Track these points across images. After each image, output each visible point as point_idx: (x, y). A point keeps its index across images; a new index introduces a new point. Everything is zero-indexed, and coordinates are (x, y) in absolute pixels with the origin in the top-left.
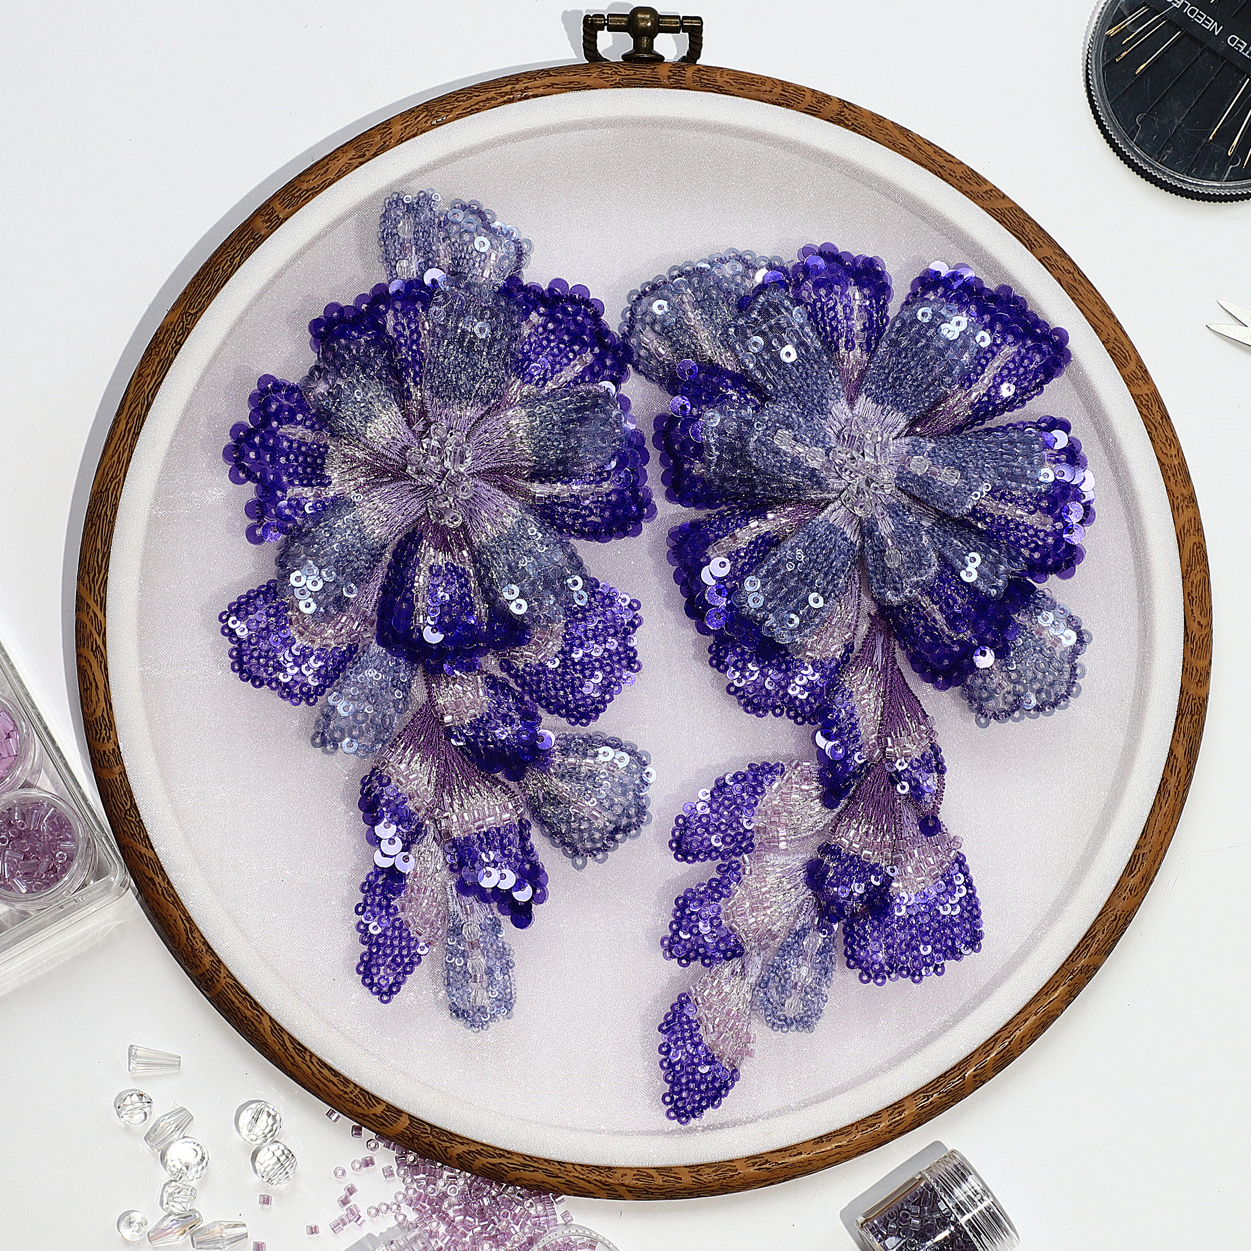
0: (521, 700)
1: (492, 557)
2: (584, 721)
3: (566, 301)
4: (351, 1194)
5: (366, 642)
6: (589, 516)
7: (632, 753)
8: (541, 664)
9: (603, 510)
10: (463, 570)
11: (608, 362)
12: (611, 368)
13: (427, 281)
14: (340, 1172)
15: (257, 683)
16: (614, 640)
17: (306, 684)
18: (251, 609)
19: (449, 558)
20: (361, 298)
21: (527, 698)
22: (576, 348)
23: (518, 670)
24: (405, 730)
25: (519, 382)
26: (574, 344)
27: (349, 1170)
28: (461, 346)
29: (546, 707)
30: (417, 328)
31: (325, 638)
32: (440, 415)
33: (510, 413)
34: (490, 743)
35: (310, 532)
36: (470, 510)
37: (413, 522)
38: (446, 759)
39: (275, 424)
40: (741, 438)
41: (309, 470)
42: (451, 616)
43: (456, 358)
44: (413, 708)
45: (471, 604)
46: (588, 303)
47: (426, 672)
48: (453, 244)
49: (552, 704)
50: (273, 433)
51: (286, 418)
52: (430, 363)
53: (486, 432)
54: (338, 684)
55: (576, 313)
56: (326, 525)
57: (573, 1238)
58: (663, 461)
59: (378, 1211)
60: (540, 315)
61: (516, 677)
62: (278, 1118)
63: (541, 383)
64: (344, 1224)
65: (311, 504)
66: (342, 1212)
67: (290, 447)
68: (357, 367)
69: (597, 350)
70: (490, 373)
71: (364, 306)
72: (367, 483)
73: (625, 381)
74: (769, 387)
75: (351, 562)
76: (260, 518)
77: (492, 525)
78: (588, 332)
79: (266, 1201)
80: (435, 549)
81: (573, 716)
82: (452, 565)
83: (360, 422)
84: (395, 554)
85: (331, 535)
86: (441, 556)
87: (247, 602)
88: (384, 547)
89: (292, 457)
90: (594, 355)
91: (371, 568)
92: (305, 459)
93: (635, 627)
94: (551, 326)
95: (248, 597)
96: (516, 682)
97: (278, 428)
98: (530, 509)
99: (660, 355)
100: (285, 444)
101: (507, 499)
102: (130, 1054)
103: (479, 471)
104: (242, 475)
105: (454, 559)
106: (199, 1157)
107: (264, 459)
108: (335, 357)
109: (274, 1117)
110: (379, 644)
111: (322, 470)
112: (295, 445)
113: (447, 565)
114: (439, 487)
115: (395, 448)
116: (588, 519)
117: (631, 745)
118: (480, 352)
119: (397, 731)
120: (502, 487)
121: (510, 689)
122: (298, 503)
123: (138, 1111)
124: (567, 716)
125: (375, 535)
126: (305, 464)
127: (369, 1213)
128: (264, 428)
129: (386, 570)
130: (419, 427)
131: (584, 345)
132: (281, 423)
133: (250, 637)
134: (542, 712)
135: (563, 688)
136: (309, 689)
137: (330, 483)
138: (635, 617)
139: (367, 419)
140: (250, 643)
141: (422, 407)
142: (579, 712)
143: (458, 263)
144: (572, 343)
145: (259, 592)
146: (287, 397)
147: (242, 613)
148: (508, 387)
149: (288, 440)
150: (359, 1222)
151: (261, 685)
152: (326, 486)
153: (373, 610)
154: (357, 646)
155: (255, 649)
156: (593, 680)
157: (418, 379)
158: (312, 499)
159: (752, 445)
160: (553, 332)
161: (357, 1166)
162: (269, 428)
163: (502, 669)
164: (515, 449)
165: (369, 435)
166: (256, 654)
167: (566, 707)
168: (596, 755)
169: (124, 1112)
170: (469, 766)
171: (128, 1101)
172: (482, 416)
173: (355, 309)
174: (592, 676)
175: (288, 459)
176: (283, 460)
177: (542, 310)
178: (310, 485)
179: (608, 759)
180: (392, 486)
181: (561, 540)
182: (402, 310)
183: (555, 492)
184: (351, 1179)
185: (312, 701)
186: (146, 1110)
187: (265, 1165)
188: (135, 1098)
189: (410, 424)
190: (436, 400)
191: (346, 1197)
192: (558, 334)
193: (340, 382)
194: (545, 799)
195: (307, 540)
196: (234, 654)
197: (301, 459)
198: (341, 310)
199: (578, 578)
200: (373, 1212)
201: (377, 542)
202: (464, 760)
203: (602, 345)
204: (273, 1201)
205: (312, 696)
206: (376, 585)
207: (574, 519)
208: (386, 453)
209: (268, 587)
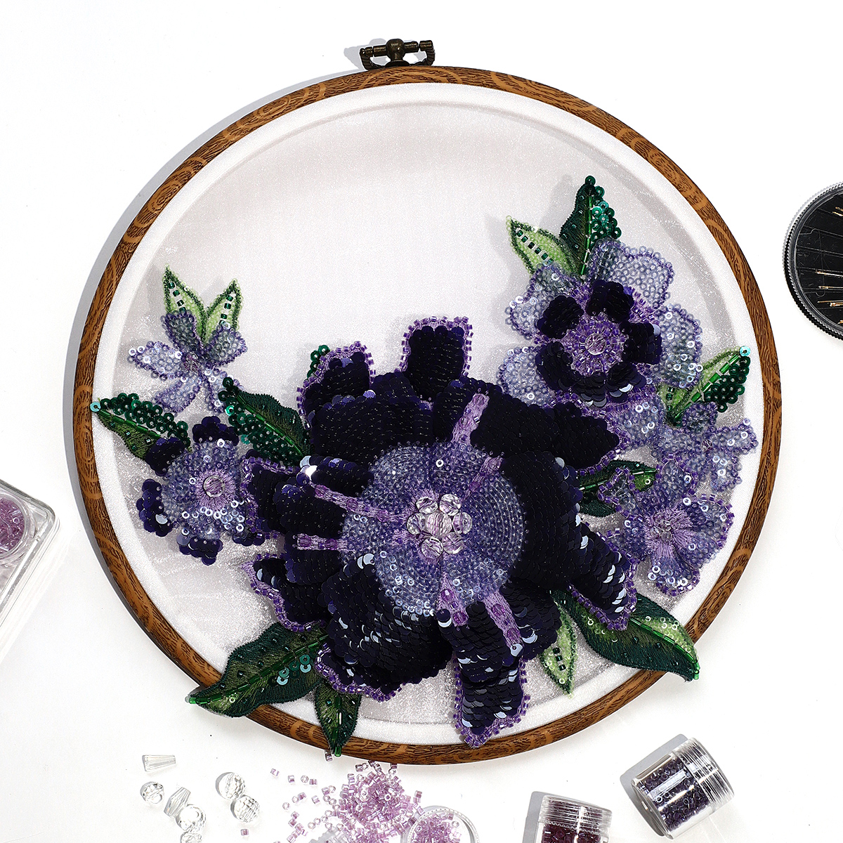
4: (296, 818)
14: (286, 806)
27: (291, 803)
57: (438, 814)
59: (314, 824)
62: (242, 781)
64: (296, 837)
66: (293, 829)
79: (245, 833)
102: (144, 761)
106: (200, 815)
109: (240, 781)
123: (156, 795)
127: (309, 827)
150: (304, 834)
161: (296, 800)
169: (147, 797)
171: (148, 790)
184: (294, 808)
186: (161, 793)
187: (241, 811)
188: (153, 787)
191: (294, 820)
200: (312, 825)
204: (250, 832)
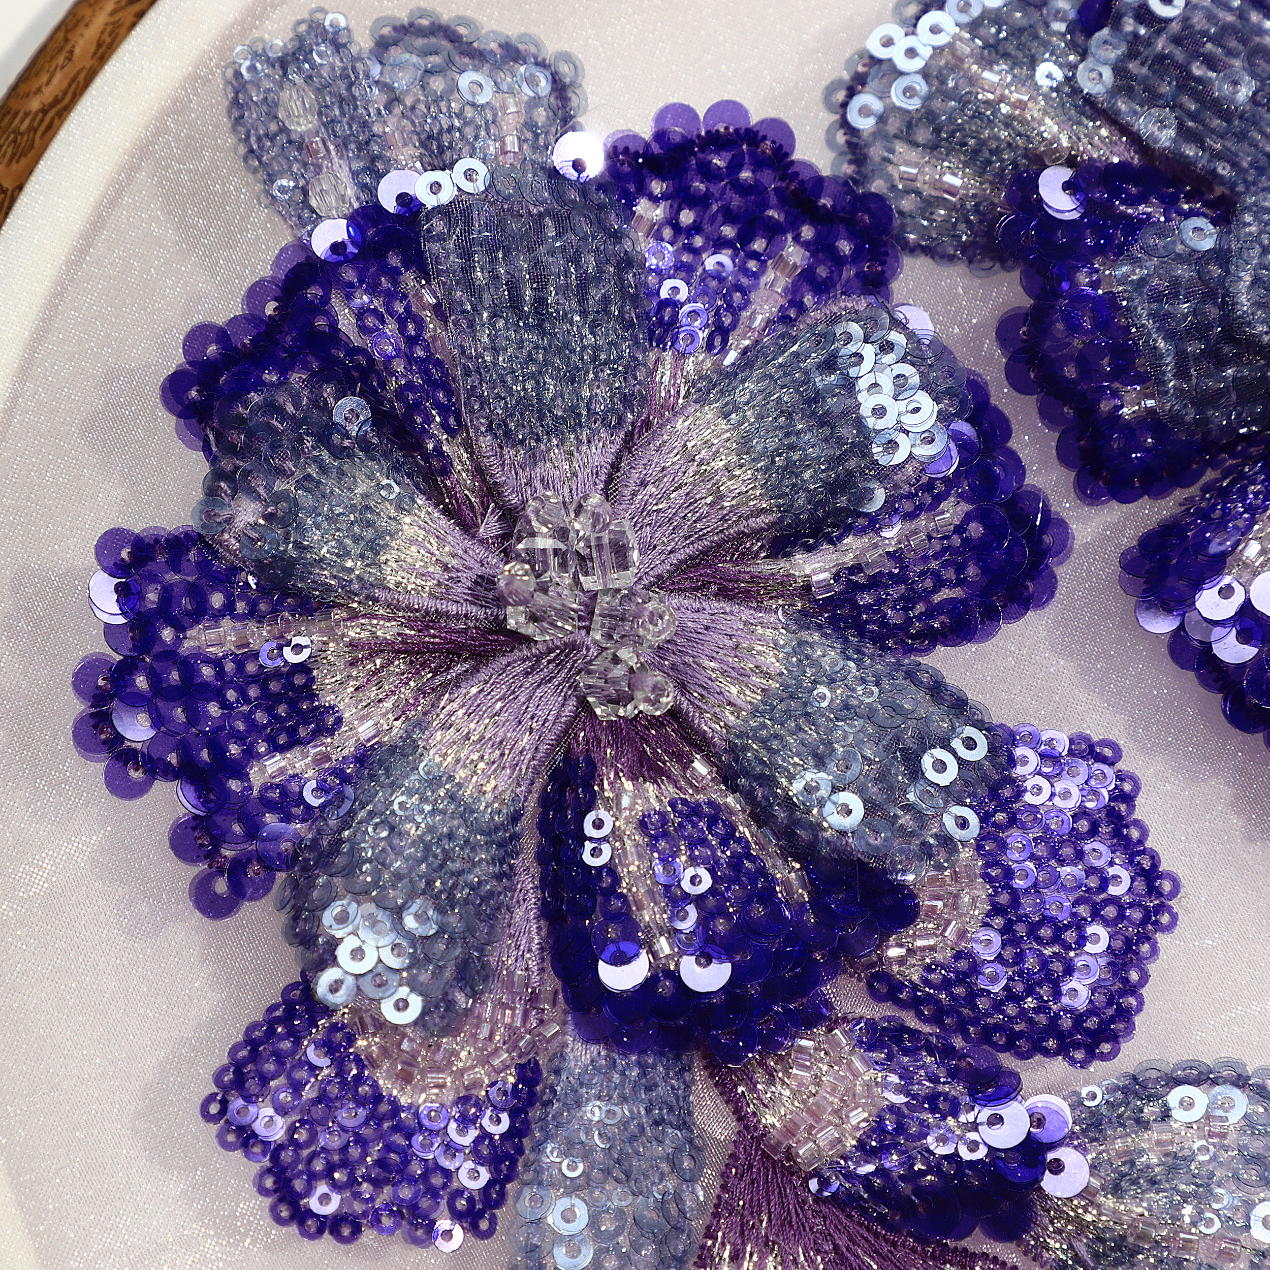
0: (947, 1052)
1: (769, 749)
2: (1106, 1047)
3: (702, 150)
5: (553, 1047)
6: (935, 590)
7: (1240, 1081)
8: (958, 956)
9: (960, 569)
10: (710, 803)
11: (845, 247)
12: (856, 257)
13: (389, 204)
15: (346, 1232)
16: (1096, 845)
17: (460, 1192)
18: (270, 1067)
19: (670, 790)
20: (255, 293)
21: (958, 1042)
22: (758, 245)
23: (915, 988)
24: (716, 1215)
25: (668, 356)
26: (751, 240)
28: (521, 315)
29: (1009, 1047)
30: (408, 309)
31: (462, 1072)
32: (529, 483)
33: (680, 425)
34: (922, 1173)
35: (341, 841)
36: (673, 667)
37: (559, 740)
38: (836, 1248)
39: (167, 634)
40: (1210, 295)
41: (282, 710)
42: (728, 916)
43: (520, 344)
44: (715, 1159)
45: (762, 872)
46: (752, 136)
47: (713, 1068)
48: (413, 108)
49: (1020, 1035)
50: (170, 655)
51: (188, 614)
52: (467, 373)
53: (643, 484)
54: (527, 1166)
55: (735, 166)
56: (372, 814)
58: (1047, 415)
60: (655, 200)
61: (915, 1004)
63: (718, 341)
65: (313, 784)
67: (220, 673)
68: (309, 442)
69: (807, 232)
70: (603, 356)
71: (270, 308)
72: (421, 691)
73: (894, 274)
74: (1224, 170)
75: (460, 873)
76: (211, 855)
77: (735, 681)
78: (773, 200)
80: (633, 778)
81: (1077, 1046)
82: (684, 802)
83: (362, 556)
84: (543, 826)
85: (392, 829)
86: (651, 789)
87: (254, 1056)
88: (515, 818)
89: (231, 695)
90: (806, 245)
91: (506, 875)
92: (264, 688)
93: (1128, 799)
94: (687, 217)
95: (251, 1042)
96: (919, 1015)
97: (178, 641)
98: (804, 619)
99: (952, 191)
100: (207, 672)
101: (746, 614)
103: (659, 577)
104: (136, 775)
105: (680, 789)
107: (172, 720)
108: (250, 434)
110: (587, 1041)
111: (313, 696)
112: (229, 667)
113: (672, 804)
114: (588, 641)
115: (459, 589)
116: (937, 598)
117: (1229, 1064)
118: (566, 318)
119: (699, 1224)
120: (724, 594)
121: (913, 1033)
122: (284, 793)
124: (1063, 1050)
125: (489, 796)
126: (268, 701)
128: (148, 653)
129: (535, 870)
130: (490, 526)
131: (774, 232)
132: (180, 628)
133: (292, 1130)
134: (1007, 1060)
135: (1030, 991)
136: (470, 1200)
137: (339, 721)
138: (1120, 777)
139: (374, 547)
140: (298, 1146)
141: (484, 481)
142: (1087, 1032)
143: (440, 147)
144: (745, 238)
145: (271, 1024)
146: (175, 565)
147: (252, 1085)
148: (652, 373)
149: (208, 660)
151: (357, 1230)
152: (331, 732)
153: (542, 970)
154: (536, 1062)
155: (314, 1156)
156: (1089, 947)
157: (452, 421)
158: (311, 773)
159: (1244, 302)
160: (695, 229)
162: (157, 649)
163: (877, 997)
164: (722, 497)
165: (391, 581)
166: (319, 1166)
167: (1053, 1028)
168: (1166, 1115)
170: (894, 1244)
172: (619, 457)
173: (252, 319)
174: (1082, 940)
175: (224, 704)
176: (214, 709)
177: (657, 187)
178: (294, 742)
179: (1197, 1113)
180: (482, 676)
181: (899, 663)
182: (361, 282)
183: (849, 559)
185: (484, 1225)
189: (468, 527)
190: (509, 453)
192: (707, 228)
193: (280, 486)
194: (1096, 1256)
195: (340, 861)
196: (269, 1183)
197: (253, 692)
198: (221, 335)
199: (970, 731)
201: (499, 812)
202: (876, 1235)
203: (816, 216)
205: (480, 1215)
206: (527, 911)
207: (906, 609)
208: (443, 606)
209: (289, 1004)
